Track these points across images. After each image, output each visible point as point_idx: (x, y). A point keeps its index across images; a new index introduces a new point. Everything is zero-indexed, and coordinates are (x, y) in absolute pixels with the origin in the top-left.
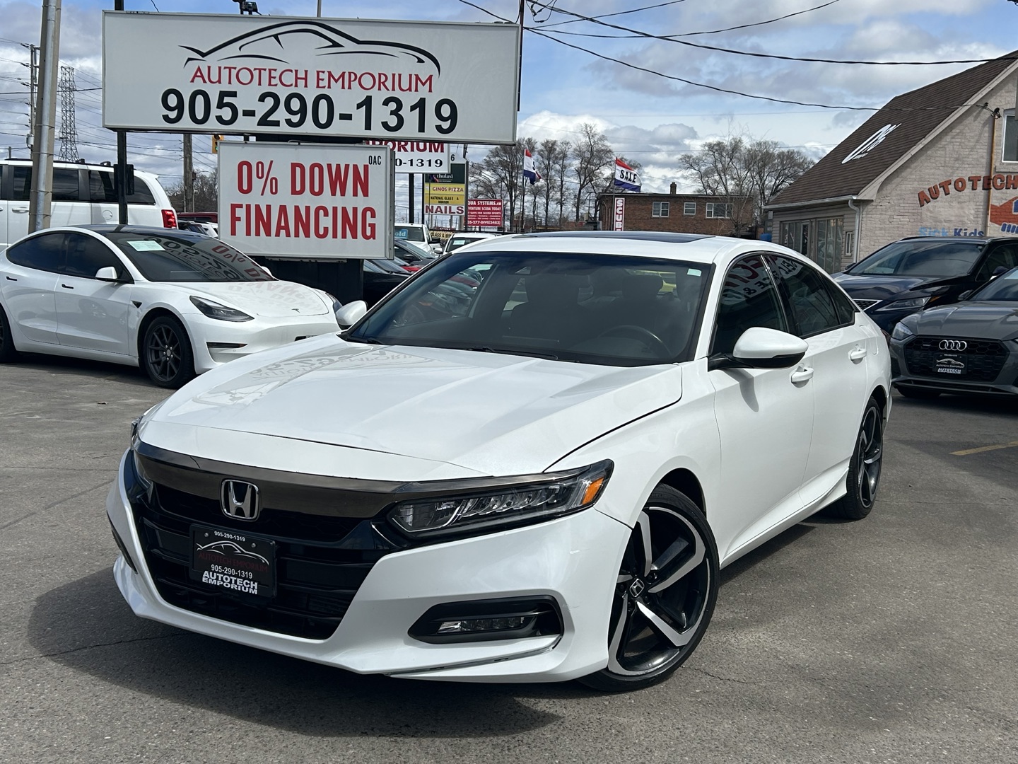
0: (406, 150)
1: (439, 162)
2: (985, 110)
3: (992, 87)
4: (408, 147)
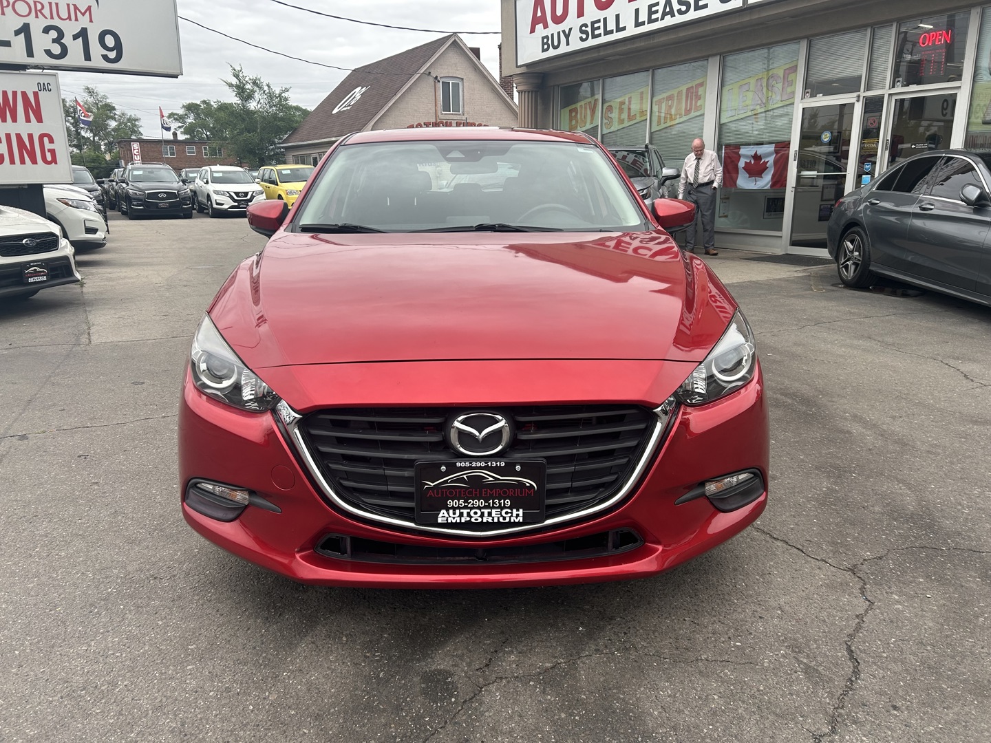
2: (429, 77)
3: (432, 61)
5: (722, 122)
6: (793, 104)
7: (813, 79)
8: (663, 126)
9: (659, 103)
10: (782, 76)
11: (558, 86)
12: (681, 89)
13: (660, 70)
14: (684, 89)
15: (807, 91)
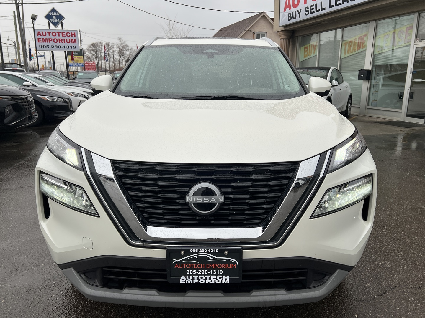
0: (62, 42)
1: (74, 47)
2: (251, 32)
3: (252, 25)
4: (63, 41)
5: (375, 54)
6: (410, 45)
7: (421, 33)
8: (347, 55)
9: (345, 44)
10: (405, 31)
11: (300, 36)
12: (356, 37)
13: (346, 28)
14: (357, 38)
15: (417, 38)
